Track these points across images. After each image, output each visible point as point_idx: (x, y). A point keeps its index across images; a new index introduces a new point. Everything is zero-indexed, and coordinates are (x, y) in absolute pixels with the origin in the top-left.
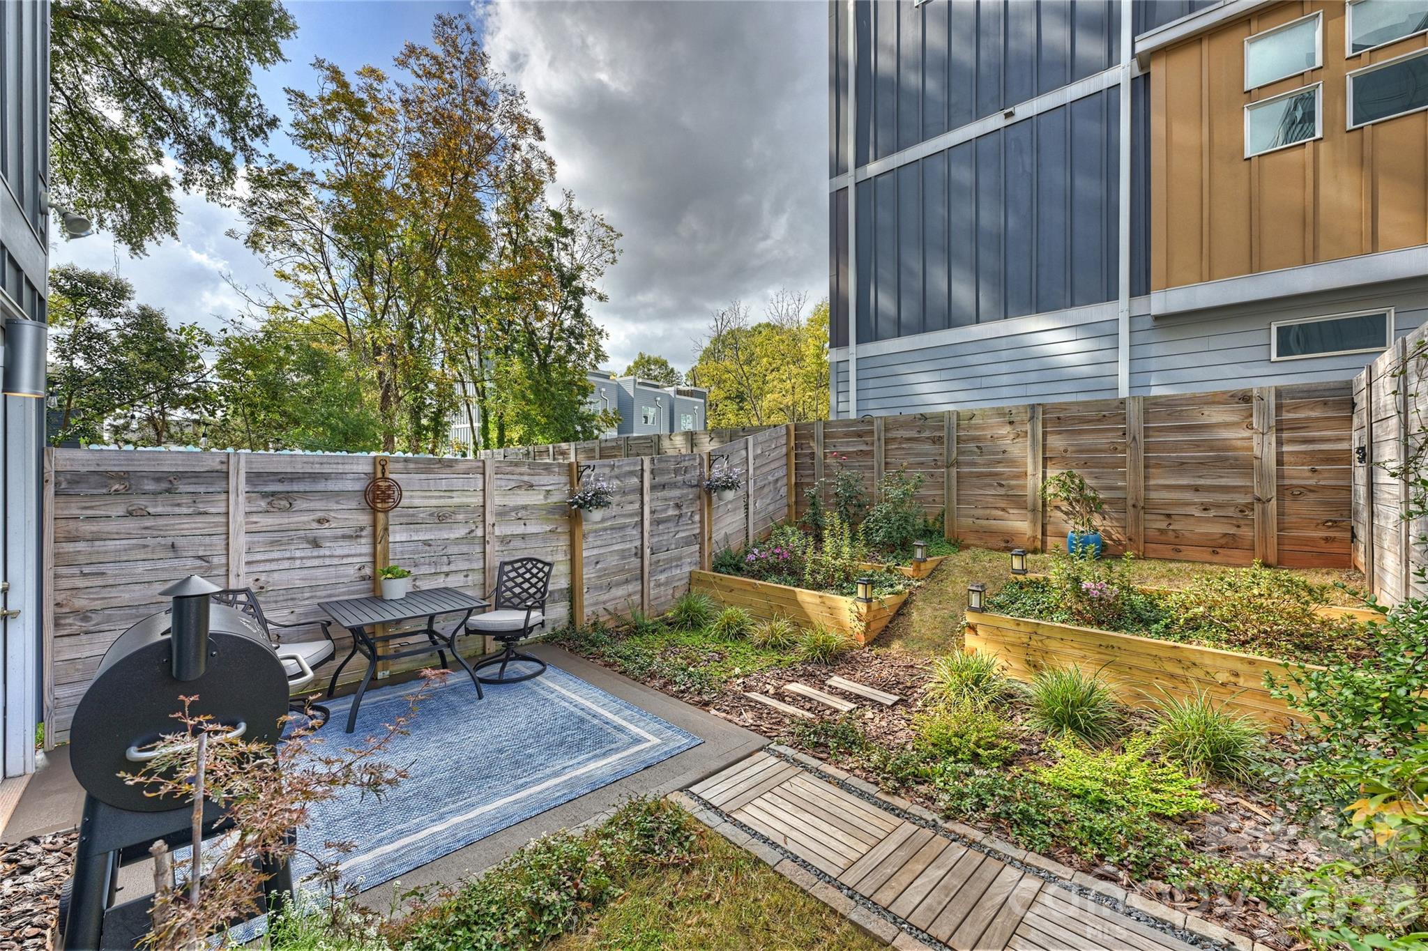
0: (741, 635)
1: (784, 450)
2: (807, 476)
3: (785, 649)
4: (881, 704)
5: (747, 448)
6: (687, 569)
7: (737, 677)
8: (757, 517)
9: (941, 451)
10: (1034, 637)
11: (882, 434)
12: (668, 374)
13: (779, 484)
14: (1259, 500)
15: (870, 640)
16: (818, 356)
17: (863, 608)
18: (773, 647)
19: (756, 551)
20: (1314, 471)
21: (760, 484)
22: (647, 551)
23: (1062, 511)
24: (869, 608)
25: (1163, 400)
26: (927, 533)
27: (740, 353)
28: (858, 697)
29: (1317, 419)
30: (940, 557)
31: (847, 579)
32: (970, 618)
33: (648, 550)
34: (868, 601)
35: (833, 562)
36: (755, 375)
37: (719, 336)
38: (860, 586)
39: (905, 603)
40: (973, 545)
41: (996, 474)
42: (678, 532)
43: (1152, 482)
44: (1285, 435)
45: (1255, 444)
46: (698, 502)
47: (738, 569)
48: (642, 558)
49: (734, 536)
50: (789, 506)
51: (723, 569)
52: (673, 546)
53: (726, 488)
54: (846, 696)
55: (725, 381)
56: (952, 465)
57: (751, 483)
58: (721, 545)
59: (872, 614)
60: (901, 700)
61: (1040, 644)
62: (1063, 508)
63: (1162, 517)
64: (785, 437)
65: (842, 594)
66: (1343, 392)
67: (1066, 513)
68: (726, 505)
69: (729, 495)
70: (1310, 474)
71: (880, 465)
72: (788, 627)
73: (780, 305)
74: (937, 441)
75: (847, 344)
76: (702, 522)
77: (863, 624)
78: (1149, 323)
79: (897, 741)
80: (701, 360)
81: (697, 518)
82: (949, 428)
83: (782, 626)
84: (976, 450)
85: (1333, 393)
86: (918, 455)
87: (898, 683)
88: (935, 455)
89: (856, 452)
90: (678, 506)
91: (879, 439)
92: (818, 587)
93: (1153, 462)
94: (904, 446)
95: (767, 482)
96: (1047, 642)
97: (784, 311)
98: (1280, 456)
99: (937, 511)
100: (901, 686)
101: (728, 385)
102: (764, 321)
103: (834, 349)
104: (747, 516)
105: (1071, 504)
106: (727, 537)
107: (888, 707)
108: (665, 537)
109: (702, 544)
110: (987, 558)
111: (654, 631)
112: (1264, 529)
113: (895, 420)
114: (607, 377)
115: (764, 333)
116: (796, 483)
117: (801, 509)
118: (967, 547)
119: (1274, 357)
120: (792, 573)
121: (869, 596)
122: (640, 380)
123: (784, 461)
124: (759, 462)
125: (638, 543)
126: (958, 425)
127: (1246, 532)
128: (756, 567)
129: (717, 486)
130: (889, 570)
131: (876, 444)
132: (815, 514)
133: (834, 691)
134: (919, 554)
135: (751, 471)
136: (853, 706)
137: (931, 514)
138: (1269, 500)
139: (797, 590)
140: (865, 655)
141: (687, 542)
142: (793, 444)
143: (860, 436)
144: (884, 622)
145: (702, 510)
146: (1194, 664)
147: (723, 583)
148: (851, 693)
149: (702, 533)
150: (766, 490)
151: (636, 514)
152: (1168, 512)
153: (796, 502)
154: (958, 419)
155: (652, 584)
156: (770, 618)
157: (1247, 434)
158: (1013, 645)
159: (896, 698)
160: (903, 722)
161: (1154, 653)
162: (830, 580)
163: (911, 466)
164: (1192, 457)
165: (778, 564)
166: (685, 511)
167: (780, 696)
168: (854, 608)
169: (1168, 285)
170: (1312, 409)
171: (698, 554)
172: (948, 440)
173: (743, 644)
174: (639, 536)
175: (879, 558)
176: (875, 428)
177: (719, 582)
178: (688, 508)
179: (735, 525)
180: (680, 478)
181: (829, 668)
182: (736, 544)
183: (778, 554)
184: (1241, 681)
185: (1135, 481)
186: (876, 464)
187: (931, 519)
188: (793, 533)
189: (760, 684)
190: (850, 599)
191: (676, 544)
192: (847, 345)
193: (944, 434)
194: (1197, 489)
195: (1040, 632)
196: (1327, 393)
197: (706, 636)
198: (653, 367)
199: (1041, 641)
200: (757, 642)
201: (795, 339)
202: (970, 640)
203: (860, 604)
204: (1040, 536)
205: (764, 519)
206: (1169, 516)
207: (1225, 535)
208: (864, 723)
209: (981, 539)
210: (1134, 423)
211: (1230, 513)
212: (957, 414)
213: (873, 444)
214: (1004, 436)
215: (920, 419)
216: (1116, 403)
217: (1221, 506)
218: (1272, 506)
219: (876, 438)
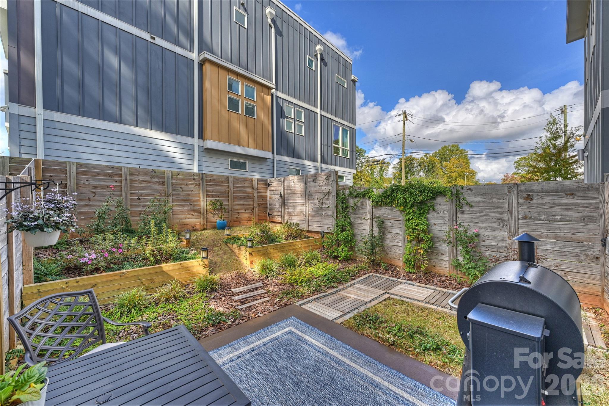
9: (164, 188)
11: (129, 177)
14: (255, 207)
17: (207, 261)
20: (262, 200)
29: (263, 187)
34: (207, 258)
41: (190, 200)
45: (254, 193)
56: (169, 195)
66: (266, 181)
67: (213, 214)
71: (127, 193)
74: (162, 183)
75: (32, 105)
82: (168, 178)
84: (180, 189)
86: (151, 190)
88: (161, 190)
91: (126, 180)
93: (235, 196)
94: (142, 184)
98: (258, 195)
103: (16, 105)
105: (215, 211)
112: (256, 215)
113: (136, 170)
119: (230, 168)
126: (172, 177)
127: (252, 216)
131: (124, 182)
134: (187, 236)
139: (160, 266)
143: (110, 176)
154: (172, 174)
157: (252, 190)
164: (243, 196)
168: (202, 263)
170: (262, 185)
172: (168, 183)
176: (123, 173)
186: (124, 194)
192: (35, 107)
193: (165, 180)
194: (244, 205)
202: (251, 258)
203: (204, 260)
204: (205, 223)
206: (238, 213)
209: (183, 228)
210: (230, 184)
211: (250, 211)
212: (172, 172)
213: (121, 182)
214: (192, 185)
215: (152, 172)
216: (226, 177)
217: (248, 209)
218: (257, 209)
219: (123, 178)
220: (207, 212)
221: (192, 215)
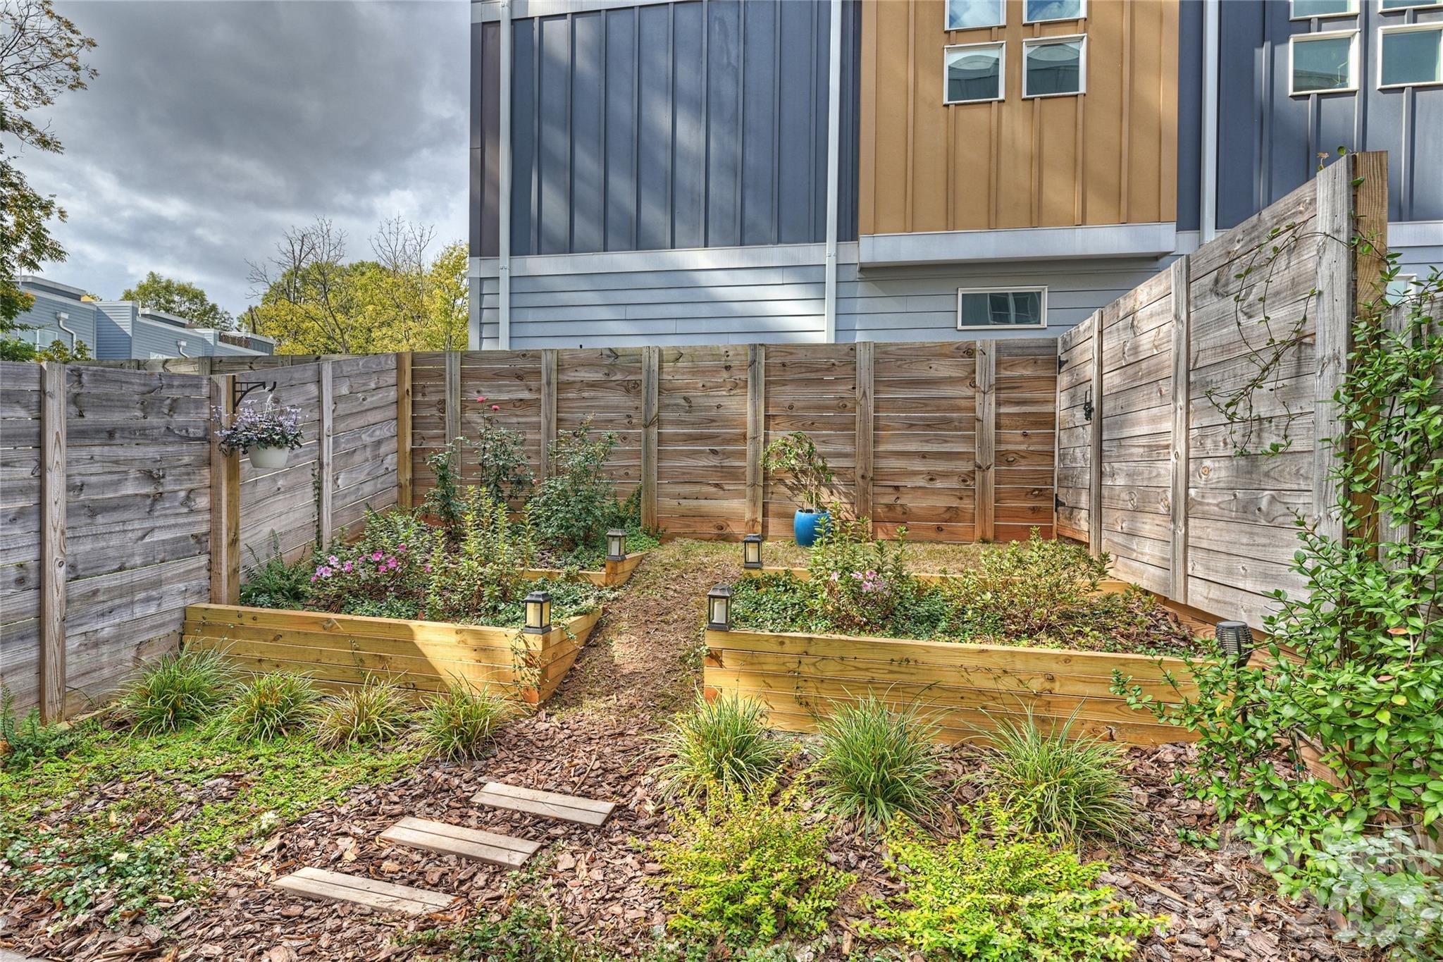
0: (291, 726)
1: (392, 394)
2: (434, 438)
3: (386, 739)
4: (584, 827)
5: (319, 382)
6: (174, 603)
7: (266, 835)
8: (339, 503)
9: (637, 403)
10: (805, 660)
11: (554, 376)
12: (205, 313)
13: (383, 449)
14: (980, 467)
15: (547, 696)
16: (447, 313)
17: (535, 643)
18: (361, 741)
19: (334, 560)
20: (1025, 435)
21: (345, 446)
22: (57, 574)
23: (786, 485)
24: (546, 642)
25: (893, 348)
26: (619, 521)
27: (330, 296)
28: (539, 819)
29: (1029, 378)
30: (639, 554)
31: (505, 597)
32: (712, 641)
33: (61, 573)
34: (545, 629)
35: (481, 569)
36: (354, 328)
37: (297, 268)
38: (530, 607)
39: (598, 627)
40: (679, 535)
41: (711, 437)
42: (152, 530)
43: (882, 448)
44: (1004, 395)
45: (977, 404)
46: (206, 472)
47: (296, 596)
48: (40, 587)
49: (290, 537)
50: (400, 486)
51: (264, 598)
52: (138, 560)
53: (267, 442)
54: (516, 823)
55: (306, 332)
56: (652, 424)
57: (328, 443)
58: (261, 554)
59: (550, 652)
60: (618, 808)
61: (812, 670)
62: (787, 482)
63: (891, 490)
64: (394, 373)
65: (497, 623)
66: (1049, 351)
67: (790, 488)
68: (274, 479)
69: (277, 457)
70: (1022, 439)
71: (549, 422)
72: (395, 695)
73: (393, 237)
74: (632, 388)
75: (495, 253)
76: (214, 509)
77: (536, 671)
78: (854, 274)
79: (631, 915)
80: (266, 299)
81: (203, 502)
82: (649, 372)
83: (383, 694)
84: (682, 402)
85: (1042, 351)
86: (606, 408)
87: (606, 770)
88: (629, 408)
89: (510, 401)
90: (150, 476)
91: (549, 383)
92: (452, 614)
93: (882, 423)
94: (586, 394)
95: (359, 444)
96: (820, 665)
97: (399, 247)
98: (998, 415)
99: (631, 489)
100: (611, 777)
101: (311, 336)
102: (370, 258)
103: (477, 259)
104: (319, 503)
105: (796, 476)
106: (274, 540)
107: (598, 829)
108: (115, 541)
109: (213, 555)
110: (701, 551)
111: (61, 753)
112: (984, 502)
113: (573, 355)
114: (78, 297)
115: (369, 274)
116: (412, 450)
117: (419, 491)
118: (671, 538)
119: (960, 326)
120: (404, 594)
121: (545, 622)
122: (147, 311)
123: (391, 412)
124: (343, 408)
125: (30, 556)
126: (660, 367)
127: (967, 505)
128: (332, 590)
129: (249, 440)
130: (570, 578)
131: (544, 390)
132: (445, 497)
133: (491, 817)
134: (614, 549)
135: (328, 423)
136: (532, 847)
137: (623, 493)
138: (988, 468)
139: (414, 624)
140: (542, 726)
141: (178, 551)
142: (408, 385)
143: (520, 378)
144: (568, 662)
145: (213, 488)
146: (1005, 672)
147: (259, 626)
148: (523, 815)
149: (214, 532)
150: (358, 458)
151: (24, 491)
152: (896, 484)
153: (413, 481)
154: (661, 361)
155: (72, 644)
156: (357, 683)
157: (969, 392)
158: (775, 676)
159: (607, 807)
160: (629, 859)
161: (958, 662)
162: (475, 601)
163: (596, 423)
164: (921, 419)
165: (377, 580)
166: (169, 485)
167: (369, 865)
168: (522, 646)
169: (875, 230)
170: (1025, 367)
171: (204, 572)
172: (647, 387)
173: (295, 745)
174: (33, 539)
175: (553, 559)
176: (543, 366)
177: (249, 623)
178: (178, 481)
179: (292, 516)
180: (153, 420)
181: (478, 765)
182: (291, 552)
183: (379, 563)
184: (1057, 688)
185: (865, 446)
186: (543, 420)
187: (622, 502)
188: (406, 525)
189: (324, 841)
190: (513, 631)
191: (145, 555)
193: (643, 377)
194: (924, 455)
195: (812, 650)
196: (1037, 351)
197: (206, 740)
198: (176, 298)
199: (814, 664)
200: (325, 737)
201: (415, 290)
202: (713, 677)
203: (530, 638)
204: (760, 520)
205: (355, 509)
206: (897, 488)
207: (949, 509)
208: (559, 885)
209: (689, 526)
210: (865, 375)
211: (954, 483)
212: (660, 350)
213: (539, 390)
214: (718, 386)
215: (609, 356)
216: (846, 349)
217: (945, 475)
218: (991, 473)
219: (544, 381)
220: (766, 479)
221: (717, 485)
